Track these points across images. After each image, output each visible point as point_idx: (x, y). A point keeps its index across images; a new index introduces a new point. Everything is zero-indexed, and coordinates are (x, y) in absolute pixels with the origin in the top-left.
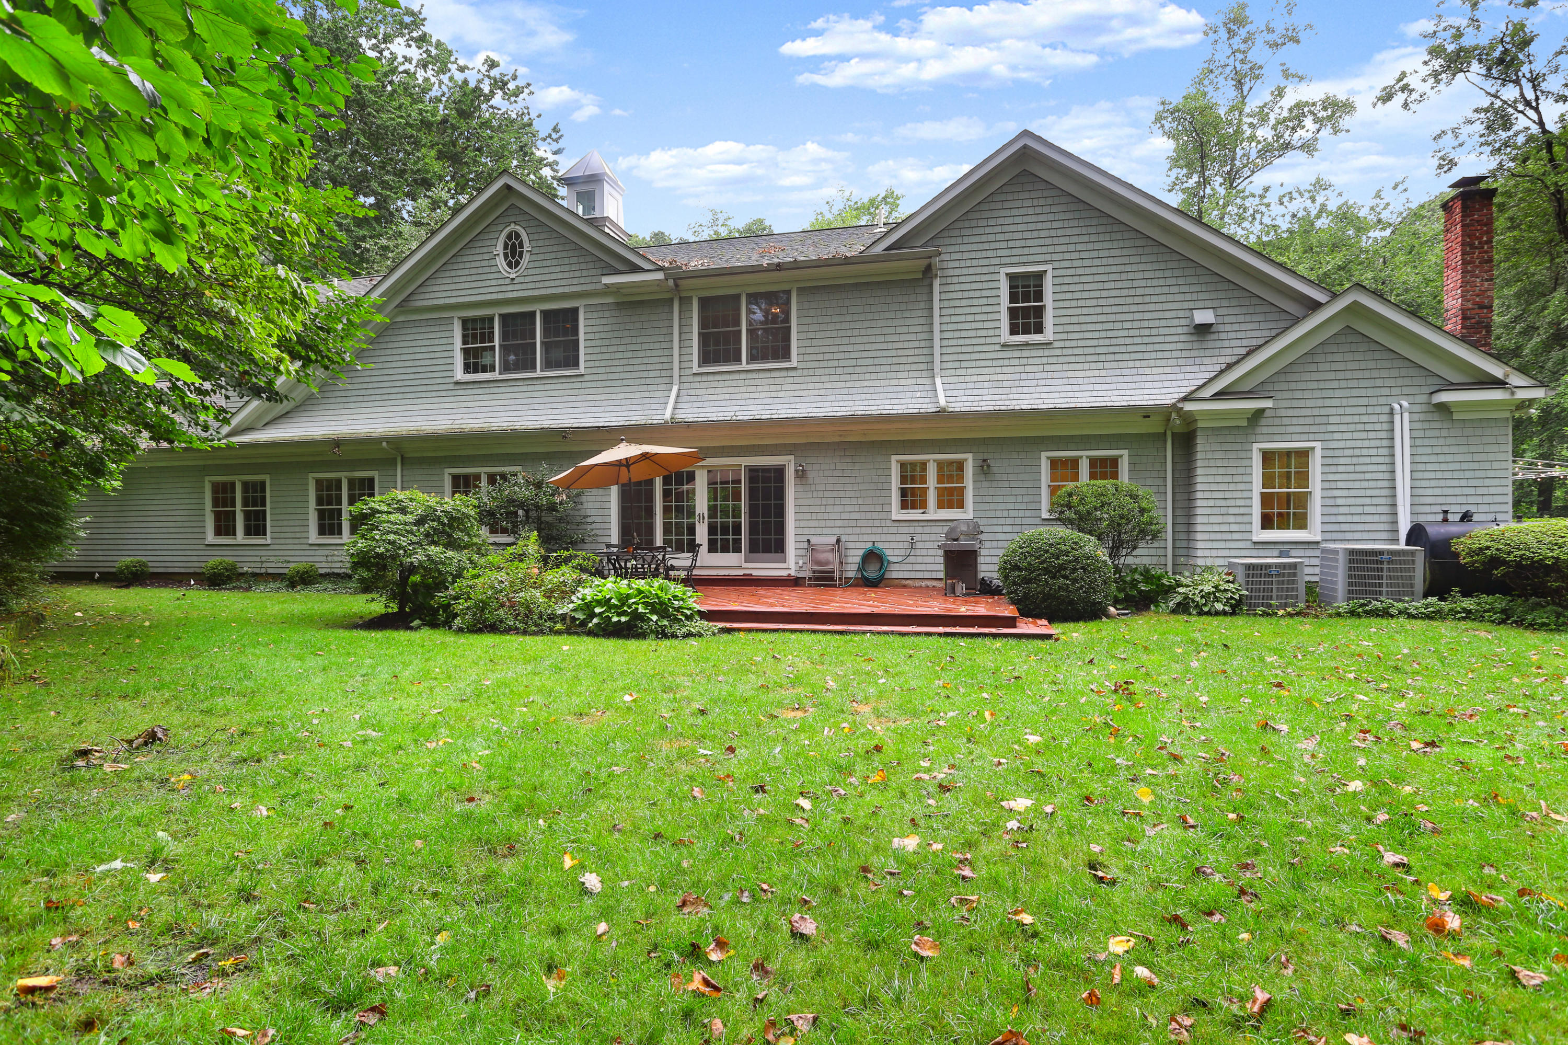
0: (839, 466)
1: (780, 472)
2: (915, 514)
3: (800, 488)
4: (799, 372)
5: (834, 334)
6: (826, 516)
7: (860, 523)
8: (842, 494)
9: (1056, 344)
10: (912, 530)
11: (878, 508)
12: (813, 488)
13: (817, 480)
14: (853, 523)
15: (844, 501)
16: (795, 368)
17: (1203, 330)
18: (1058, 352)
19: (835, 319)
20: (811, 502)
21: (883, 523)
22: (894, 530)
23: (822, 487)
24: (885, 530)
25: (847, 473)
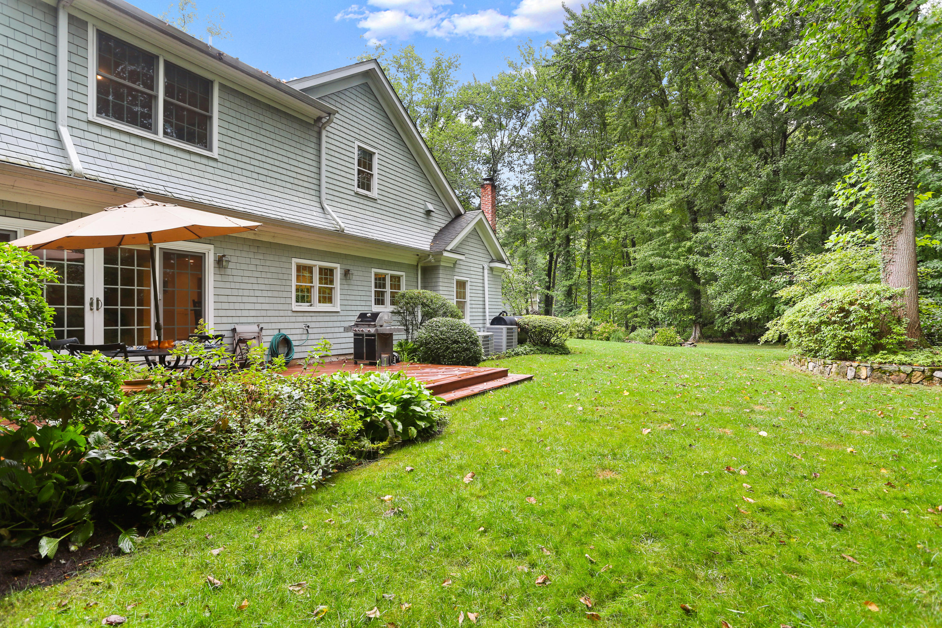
0: (254, 262)
1: (199, 258)
2: (304, 307)
3: (219, 278)
4: (220, 165)
5: (251, 141)
6: (242, 306)
7: (270, 313)
8: (255, 287)
9: (379, 201)
10: (305, 319)
11: (283, 301)
12: (231, 279)
13: (234, 272)
14: (264, 313)
15: (258, 293)
16: (215, 160)
17: (428, 213)
18: (379, 206)
19: (252, 128)
20: (228, 292)
21: (286, 313)
22: (293, 319)
23: (239, 279)
24: (287, 319)
25: (260, 268)
